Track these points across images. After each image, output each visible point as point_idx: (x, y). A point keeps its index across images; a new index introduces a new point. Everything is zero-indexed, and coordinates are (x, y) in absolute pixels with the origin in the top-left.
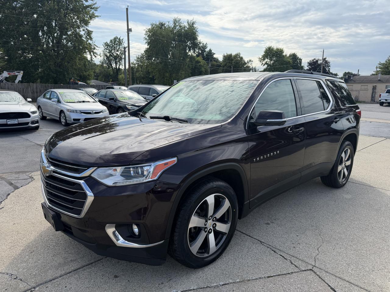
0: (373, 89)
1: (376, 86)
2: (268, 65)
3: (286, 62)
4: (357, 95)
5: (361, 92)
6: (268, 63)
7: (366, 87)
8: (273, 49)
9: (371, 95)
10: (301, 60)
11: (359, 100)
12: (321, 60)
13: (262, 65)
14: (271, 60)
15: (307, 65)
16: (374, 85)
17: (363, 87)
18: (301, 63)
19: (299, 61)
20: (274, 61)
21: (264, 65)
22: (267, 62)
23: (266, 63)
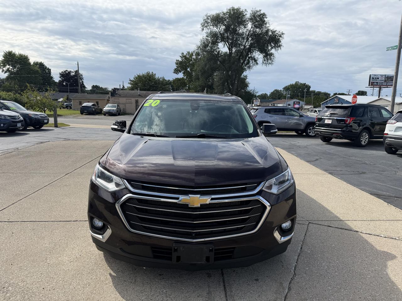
0: (136, 102)
1: (138, 100)
2: (11, 73)
3: (34, 71)
4: (124, 108)
5: (127, 105)
6: (10, 71)
7: (130, 101)
8: (14, 55)
9: (135, 108)
10: (49, 70)
11: (126, 112)
12: (73, 72)
13: (2, 72)
14: (14, 67)
15: (59, 76)
16: (137, 99)
17: (127, 101)
18: (50, 73)
19: (47, 71)
20: (18, 68)
21: (6, 72)
22: (10, 69)
23: (8, 70)
